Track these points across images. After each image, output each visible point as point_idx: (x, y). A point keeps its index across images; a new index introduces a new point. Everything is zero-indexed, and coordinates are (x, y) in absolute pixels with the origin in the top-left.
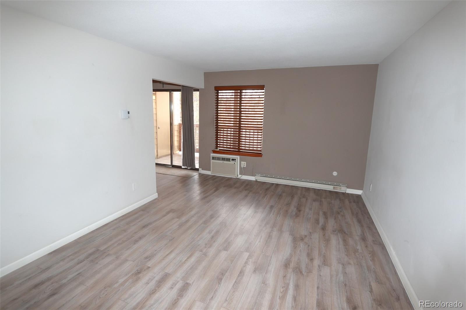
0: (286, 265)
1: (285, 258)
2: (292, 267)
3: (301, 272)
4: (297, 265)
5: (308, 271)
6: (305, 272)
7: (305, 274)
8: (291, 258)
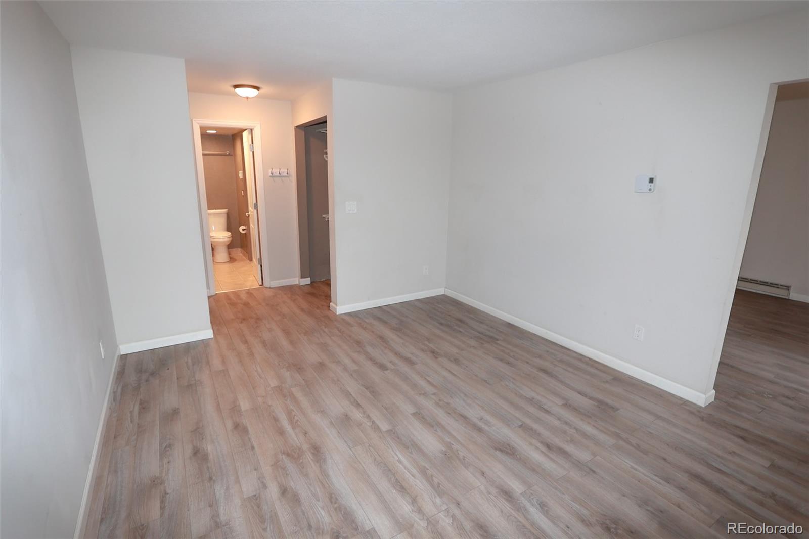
0: (317, 451)
1: (330, 460)
2: (306, 453)
3: (288, 455)
4: (302, 463)
5: (278, 463)
6: (282, 458)
7: (280, 456)
8: (320, 467)
